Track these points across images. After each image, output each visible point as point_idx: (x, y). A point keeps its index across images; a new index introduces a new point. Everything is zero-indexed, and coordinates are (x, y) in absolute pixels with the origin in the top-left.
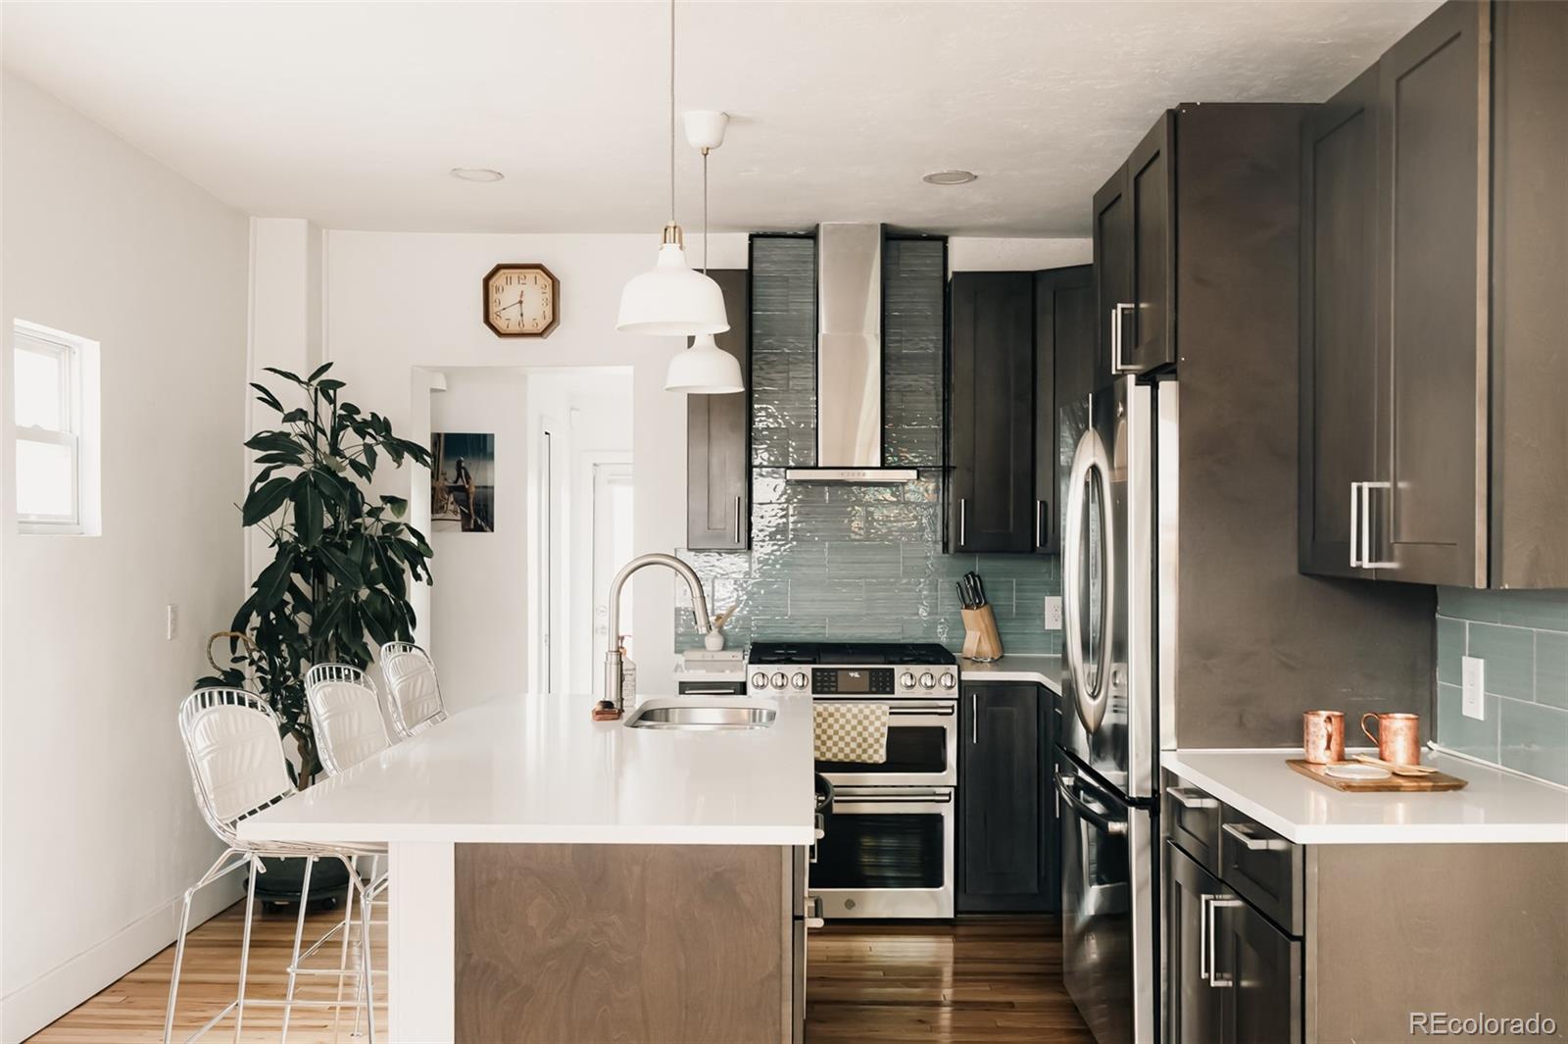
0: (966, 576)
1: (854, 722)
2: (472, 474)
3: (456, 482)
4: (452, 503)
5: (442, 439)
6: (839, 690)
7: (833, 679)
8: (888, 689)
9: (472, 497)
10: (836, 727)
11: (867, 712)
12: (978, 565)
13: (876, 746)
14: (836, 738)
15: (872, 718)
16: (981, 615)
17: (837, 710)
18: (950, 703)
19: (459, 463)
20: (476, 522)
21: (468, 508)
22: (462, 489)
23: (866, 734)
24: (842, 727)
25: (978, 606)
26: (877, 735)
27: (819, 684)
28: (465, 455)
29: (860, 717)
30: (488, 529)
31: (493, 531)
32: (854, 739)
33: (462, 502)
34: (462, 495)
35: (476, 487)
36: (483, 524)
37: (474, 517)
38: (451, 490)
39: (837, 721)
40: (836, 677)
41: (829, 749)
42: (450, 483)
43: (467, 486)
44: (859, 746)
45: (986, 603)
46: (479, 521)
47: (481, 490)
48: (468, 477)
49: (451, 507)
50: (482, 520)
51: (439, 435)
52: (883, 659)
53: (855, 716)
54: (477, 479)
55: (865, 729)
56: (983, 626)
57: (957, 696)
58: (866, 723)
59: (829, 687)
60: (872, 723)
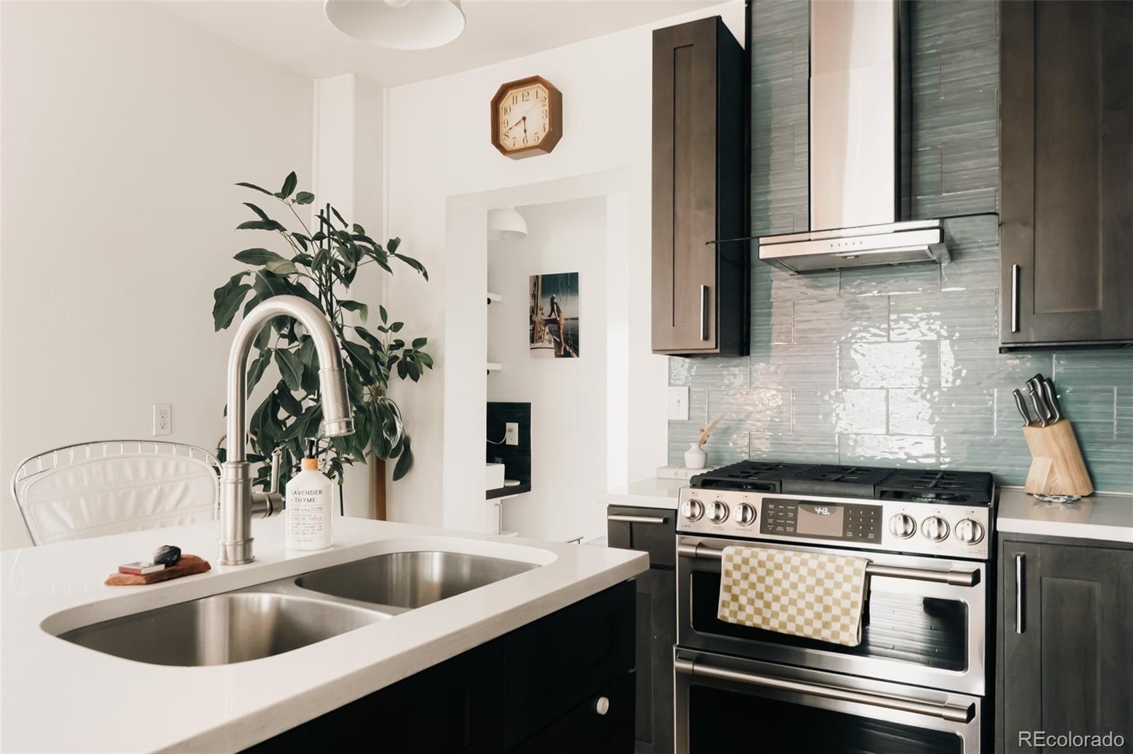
0: (1031, 381)
1: (811, 581)
2: (562, 308)
3: (550, 316)
4: (547, 334)
5: (540, 280)
6: (799, 531)
7: (791, 515)
8: (871, 536)
9: (562, 327)
10: (786, 584)
11: (830, 567)
12: (1057, 367)
13: (845, 620)
14: (784, 600)
15: (839, 577)
16: (1054, 436)
17: (787, 560)
18: (973, 566)
19: (552, 299)
20: (565, 349)
21: (560, 338)
22: (555, 322)
23: (828, 600)
24: (794, 586)
25: (1048, 423)
26: (846, 604)
27: (770, 521)
28: (557, 292)
29: (821, 574)
30: (574, 355)
31: (578, 356)
32: (810, 606)
33: (555, 333)
34: (555, 327)
35: (566, 319)
36: (571, 351)
37: (564, 345)
38: (548, 322)
39: (786, 576)
40: (796, 512)
41: (775, 615)
42: (546, 317)
43: (558, 319)
44: (818, 616)
45: (1062, 418)
46: (568, 348)
47: (569, 322)
48: (559, 311)
49: (547, 337)
50: (570, 347)
51: (537, 277)
52: (870, 491)
53: (812, 573)
54: (566, 312)
55: (828, 592)
56: (1056, 450)
57: (985, 557)
58: (829, 584)
59: (785, 525)
60: (838, 585)
